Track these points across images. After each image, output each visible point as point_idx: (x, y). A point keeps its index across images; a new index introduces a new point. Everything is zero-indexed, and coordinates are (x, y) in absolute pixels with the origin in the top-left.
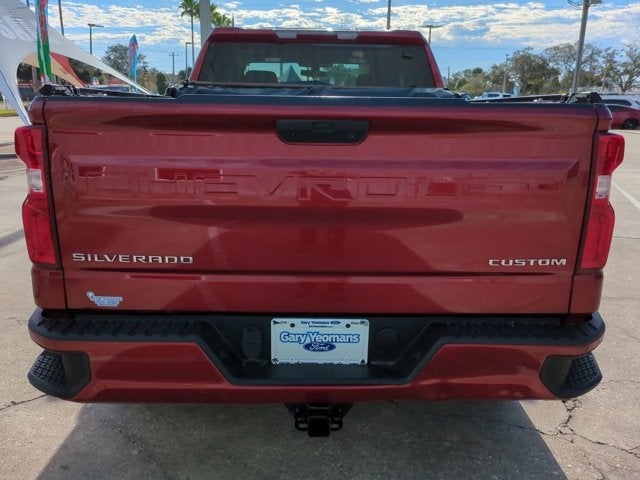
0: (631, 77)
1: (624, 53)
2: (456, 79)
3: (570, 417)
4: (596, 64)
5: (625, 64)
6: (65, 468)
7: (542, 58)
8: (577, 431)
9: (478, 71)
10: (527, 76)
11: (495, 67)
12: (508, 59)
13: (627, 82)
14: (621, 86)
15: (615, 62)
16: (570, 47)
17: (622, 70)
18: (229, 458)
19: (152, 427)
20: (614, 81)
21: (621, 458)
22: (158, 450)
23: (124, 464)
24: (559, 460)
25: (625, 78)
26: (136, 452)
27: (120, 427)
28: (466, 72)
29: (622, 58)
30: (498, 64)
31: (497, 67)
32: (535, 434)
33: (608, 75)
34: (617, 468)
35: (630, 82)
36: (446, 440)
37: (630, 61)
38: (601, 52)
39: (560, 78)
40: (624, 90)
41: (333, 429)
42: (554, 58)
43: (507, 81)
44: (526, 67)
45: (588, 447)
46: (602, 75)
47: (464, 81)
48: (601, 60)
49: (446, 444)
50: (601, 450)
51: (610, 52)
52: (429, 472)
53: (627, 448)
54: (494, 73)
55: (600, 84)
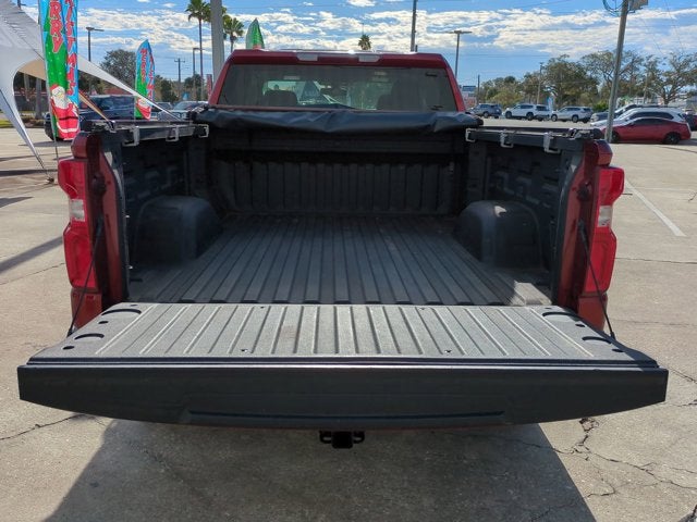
0: (675, 86)
1: (666, 62)
2: (486, 89)
3: (587, 437)
4: (637, 73)
5: (668, 74)
6: (95, 485)
7: (579, 66)
8: (592, 449)
9: (511, 80)
10: (563, 85)
11: (528, 76)
12: (542, 68)
13: (671, 92)
14: (664, 96)
15: (658, 71)
16: (609, 54)
17: (665, 79)
18: (254, 476)
19: (177, 448)
20: (656, 91)
21: (633, 473)
22: (185, 469)
23: (151, 482)
24: (572, 476)
25: (669, 88)
26: (163, 471)
27: (145, 447)
28: (497, 81)
29: (665, 67)
30: (531, 73)
31: (530, 76)
32: (552, 452)
33: (650, 85)
34: (628, 483)
35: (673, 92)
36: (465, 458)
37: (673, 69)
38: (642, 60)
39: (599, 88)
40: (667, 102)
41: (356, 442)
42: (592, 67)
43: (542, 91)
44: (562, 76)
45: (602, 464)
46: (643, 85)
47: (495, 90)
48: (642, 68)
49: (465, 462)
50: (615, 467)
51: (652, 59)
52: (447, 487)
53: (640, 465)
54: (527, 82)
55: (641, 95)
